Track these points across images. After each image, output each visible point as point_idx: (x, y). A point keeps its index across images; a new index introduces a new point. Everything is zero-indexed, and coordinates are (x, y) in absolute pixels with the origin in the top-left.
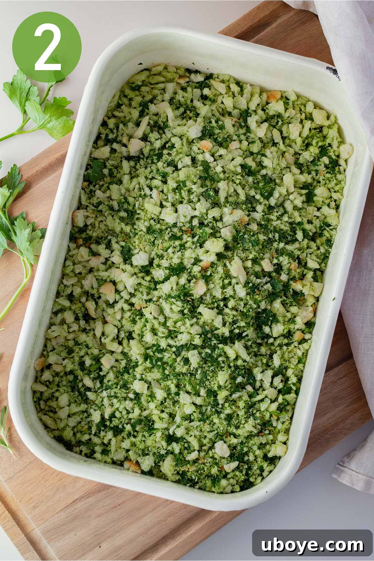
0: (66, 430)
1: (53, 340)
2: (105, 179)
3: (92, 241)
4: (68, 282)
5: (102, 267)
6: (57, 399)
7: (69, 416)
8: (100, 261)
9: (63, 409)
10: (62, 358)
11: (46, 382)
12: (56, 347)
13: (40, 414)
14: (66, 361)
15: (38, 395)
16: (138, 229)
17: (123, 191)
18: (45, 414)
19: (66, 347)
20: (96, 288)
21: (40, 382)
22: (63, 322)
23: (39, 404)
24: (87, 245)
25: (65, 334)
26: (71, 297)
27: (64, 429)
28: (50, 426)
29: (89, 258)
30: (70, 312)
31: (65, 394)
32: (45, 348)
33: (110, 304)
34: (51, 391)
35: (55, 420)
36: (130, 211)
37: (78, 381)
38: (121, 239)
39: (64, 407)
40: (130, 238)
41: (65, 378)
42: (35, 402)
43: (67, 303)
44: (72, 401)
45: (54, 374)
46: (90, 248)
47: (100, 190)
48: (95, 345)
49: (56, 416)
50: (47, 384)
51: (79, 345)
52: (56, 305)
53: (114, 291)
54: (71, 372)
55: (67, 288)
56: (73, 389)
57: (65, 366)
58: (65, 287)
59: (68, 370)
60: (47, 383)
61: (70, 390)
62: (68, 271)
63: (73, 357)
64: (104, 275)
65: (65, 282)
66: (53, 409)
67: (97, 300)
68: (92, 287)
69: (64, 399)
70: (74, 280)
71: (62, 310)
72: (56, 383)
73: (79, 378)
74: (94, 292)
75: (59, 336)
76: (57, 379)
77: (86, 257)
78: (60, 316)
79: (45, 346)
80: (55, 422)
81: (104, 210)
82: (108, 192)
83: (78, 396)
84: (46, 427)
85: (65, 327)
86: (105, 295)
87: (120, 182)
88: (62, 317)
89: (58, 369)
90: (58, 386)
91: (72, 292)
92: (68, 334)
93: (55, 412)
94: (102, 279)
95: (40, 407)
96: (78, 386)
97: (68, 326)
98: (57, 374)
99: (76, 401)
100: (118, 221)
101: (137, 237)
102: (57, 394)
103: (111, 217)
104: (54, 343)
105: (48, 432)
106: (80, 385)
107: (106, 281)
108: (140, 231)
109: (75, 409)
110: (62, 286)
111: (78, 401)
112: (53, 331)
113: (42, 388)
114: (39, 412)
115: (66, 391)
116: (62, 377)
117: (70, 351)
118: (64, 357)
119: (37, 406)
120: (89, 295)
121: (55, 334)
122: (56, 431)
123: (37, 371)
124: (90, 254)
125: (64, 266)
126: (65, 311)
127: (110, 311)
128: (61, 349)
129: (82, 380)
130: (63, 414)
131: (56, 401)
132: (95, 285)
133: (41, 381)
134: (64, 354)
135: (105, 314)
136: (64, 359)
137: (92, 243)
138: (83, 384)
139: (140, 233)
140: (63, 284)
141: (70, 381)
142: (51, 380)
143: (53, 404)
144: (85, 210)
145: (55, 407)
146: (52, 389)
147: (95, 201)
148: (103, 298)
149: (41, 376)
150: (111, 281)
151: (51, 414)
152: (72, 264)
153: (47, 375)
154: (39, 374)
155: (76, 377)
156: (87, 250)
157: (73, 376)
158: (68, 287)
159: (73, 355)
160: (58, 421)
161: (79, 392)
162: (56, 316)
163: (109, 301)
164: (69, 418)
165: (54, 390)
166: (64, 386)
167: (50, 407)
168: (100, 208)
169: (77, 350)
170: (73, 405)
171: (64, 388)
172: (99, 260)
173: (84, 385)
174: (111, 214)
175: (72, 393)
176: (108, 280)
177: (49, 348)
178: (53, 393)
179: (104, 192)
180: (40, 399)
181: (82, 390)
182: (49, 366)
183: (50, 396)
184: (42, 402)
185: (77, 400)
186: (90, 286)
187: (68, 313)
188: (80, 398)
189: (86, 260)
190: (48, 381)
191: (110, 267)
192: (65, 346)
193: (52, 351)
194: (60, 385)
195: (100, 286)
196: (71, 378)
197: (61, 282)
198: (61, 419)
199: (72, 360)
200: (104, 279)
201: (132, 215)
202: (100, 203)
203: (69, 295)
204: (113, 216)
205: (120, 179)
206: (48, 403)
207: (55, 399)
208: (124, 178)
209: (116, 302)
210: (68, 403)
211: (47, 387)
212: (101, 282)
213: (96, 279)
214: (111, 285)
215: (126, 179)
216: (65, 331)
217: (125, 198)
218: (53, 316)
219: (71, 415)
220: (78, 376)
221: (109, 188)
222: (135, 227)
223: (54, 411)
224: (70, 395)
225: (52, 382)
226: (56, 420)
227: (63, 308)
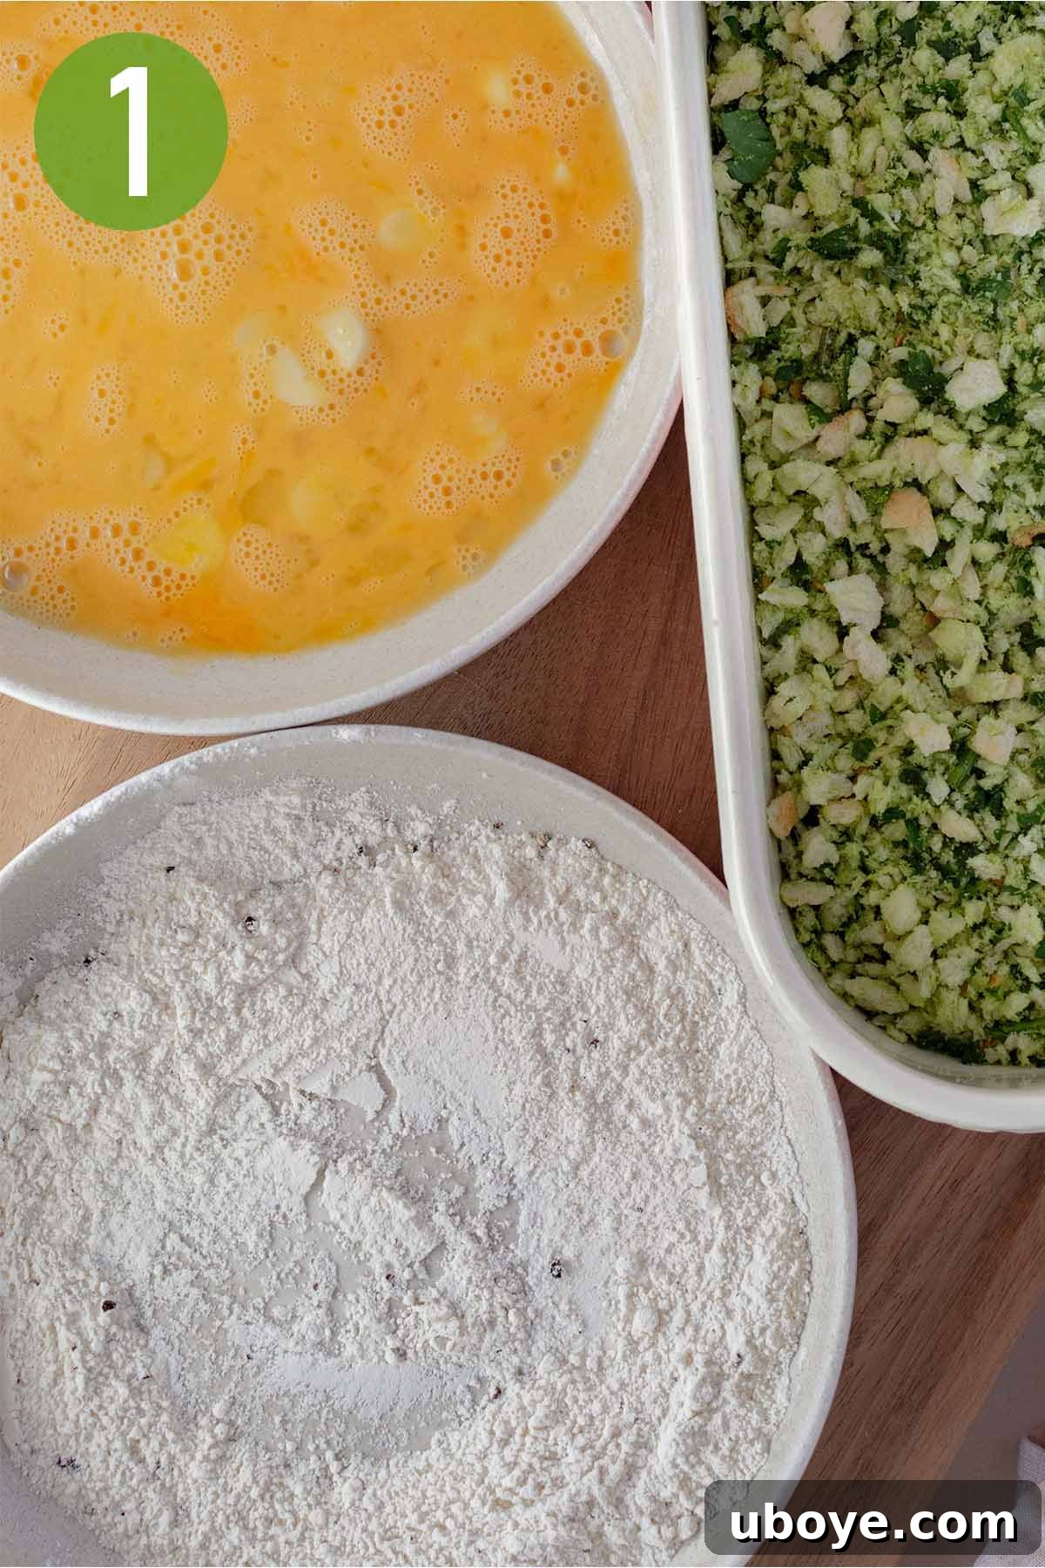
0: (940, 1002)
1: (793, 731)
2: (778, 161)
3: (805, 375)
4: (777, 527)
5: (864, 448)
6: (877, 911)
7: (935, 955)
8: (852, 430)
9: (910, 938)
10: (844, 776)
11: (820, 869)
12: (812, 747)
13: (838, 979)
14: (863, 780)
15: (809, 920)
16: (935, 290)
17: (847, 183)
18: (852, 976)
19: (847, 737)
20: (864, 523)
21: (801, 875)
22: (807, 661)
23: (823, 949)
24: (793, 389)
25: (829, 696)
26: (799, 572)
27: (933, 1002)
28: (881, 1008)
29: (814, 433)
30: (815, 621)
31: (901, 887)
32: (776, 764)
33: (926, 560)
34: (850, 894)
35: (893, 983)
36: (890, 238)
37: (924, 833)
38: (890, 340)
39: (911, 932)
40: (916, 326)
41: (876, 838)
42: (806, 946)
43: (796, 598)
44: (930, 902)
45: (835, 835)
46: (806, 401)
47: (773, 202)
48: (932, 703)
49: (891, 968)
50: (826, 875)
51: (883, 716)
52: (767, 614)
53: (928, 512)
54: (892, 813)
55: (777, 547)
56: (916, 862)
57: (866, 799)
58: (771, 548)
59: (879, 808)
60: (827, 871)
61: (907, 871)
62: (761, 492)
63: (878, 763)
64: (878, 470)
65: (765, 531)
66: (872, 951)
67: (880, 558)
68: (853, 525)
69: (902, 906)
70: (793, 517)
71: (790, 625)
72: (855, 864)
73: (924, 821)
74: (865, 535)
75: (811, 708)
76: (853, 849)
77: (804, 433)
78: (789, 644)
79: (775, 755)
80: (894, 988)
81: (805, 265)
82: (799, 199)
83: (941, 882)
84: (869, 1014)
85: (820, 672)
86: (903, 532)
87: (824, 157)
88: (798, 644)
89: (846, 814)
90: (865, 869)
91: (799, 556)
92: (836, 694)
93: (885, 958)
94: (877, 487)
95: (828, 958)
96: (930, 850)
97: (829, 669)
98: (846, 835)
99: (939, 902)
100: (861, 283)
101: (937, 315)
102: (872, 898)
103: (833, 280)
104: (800, 736)
105: (884, 1028)
106: (936, 844)
107: (891, 487)
108: (940, 295)
109: (947, 925)
110: (760, 546)
111: (947, 899)
112: (791, 700)
113: (818, 894)
114: (830, 975)
115: (898, 879)
116: (864, 838)
117: (862, 747)
118: (850, 772)
119: (820, 958)
120: (853, 548)
121: (799, 708)
122: (907, 1018)
123: (779, 842)
124: (815, 419)
125: (746, 482)
126: (798, 625)
127: (938, 579)
128: (829, 748)
129: (935, 826)
130: (914, 954)
131: (876, 919)
132: (861, 514)
133: (805, 872)
134: (845, 762)
135: (923, 597)
136: (853, 779)
137: (808, 378)
138: (945, 836)
139: (945, 299)
140: (761, 539)
141: (896, 844)
142: (835, 859)
143: (871, 933)
144: (752, 280)
145: (879, 939)
146: (849, 886)
147: (768, 242)
148: (898, 547)
149: (799, 855)
150: (906, 484)
151: (874, 968)
152: (765, 466)
153: (818, 848)
154: (789, 850)
155: (914, 824)
156: (800, 409)
157: (902, 822)
158: (779, 544)
159: (873, 756)
160: (905, 983)
161: (938, 867)
162: (777, 646)
163: (919, 551)
164: (938, 961)
165: (857, 886)
166: (884, 863)
167: (858, 946)
168: (790, 261)
169: (882, 736)
170: (938, 916)
171: (890, 869)
172: (848, 426)
173: (947, 841)
174: (831, 269)
175: (919, 879)
176: (898, 483)
177: (791, 758)
178: (858, 896)
179: (788, 203)
180: (818, 933)
181: (948, 857)
182: (812, 817)
183: (851, 910)
184: (830, 941)
185: (940, 895)
186: (842, 519)
187: (811, 628)
188: (949, 885)
189: (805, 441)
190: (827, 865)
191: (888, 439)
192: (839, 735)
193: (805, 763)
194: (871, 864)
195: (876, 513)
196: (898, 830)
197: (754, 535)
198: (914, 974)
199: (877, 772)
200: (883, 482)
201: (898, 250)
202: (783, 248)
203: (792, 568)
204: (838, 274)
205: (821, 147)
206: (850, 937)
207: (872, 916)
208: (831, 141)
209: (945, 545)
210: (918, 915)
211: (829, 882)
212: (877, 496)
213: (858, 492)
214: (914, 494)
215: (838, 140)
216: (824, 687)
217: (859, 203)
218: (766, 652)
219: (940, 951)
220: (916, 819)
221: (797, 186)
222: (923, 285)
223: (877, 956)
224: (914, 885)
225: (838, 864)
226: (898, 980)
227: (790, 616)
